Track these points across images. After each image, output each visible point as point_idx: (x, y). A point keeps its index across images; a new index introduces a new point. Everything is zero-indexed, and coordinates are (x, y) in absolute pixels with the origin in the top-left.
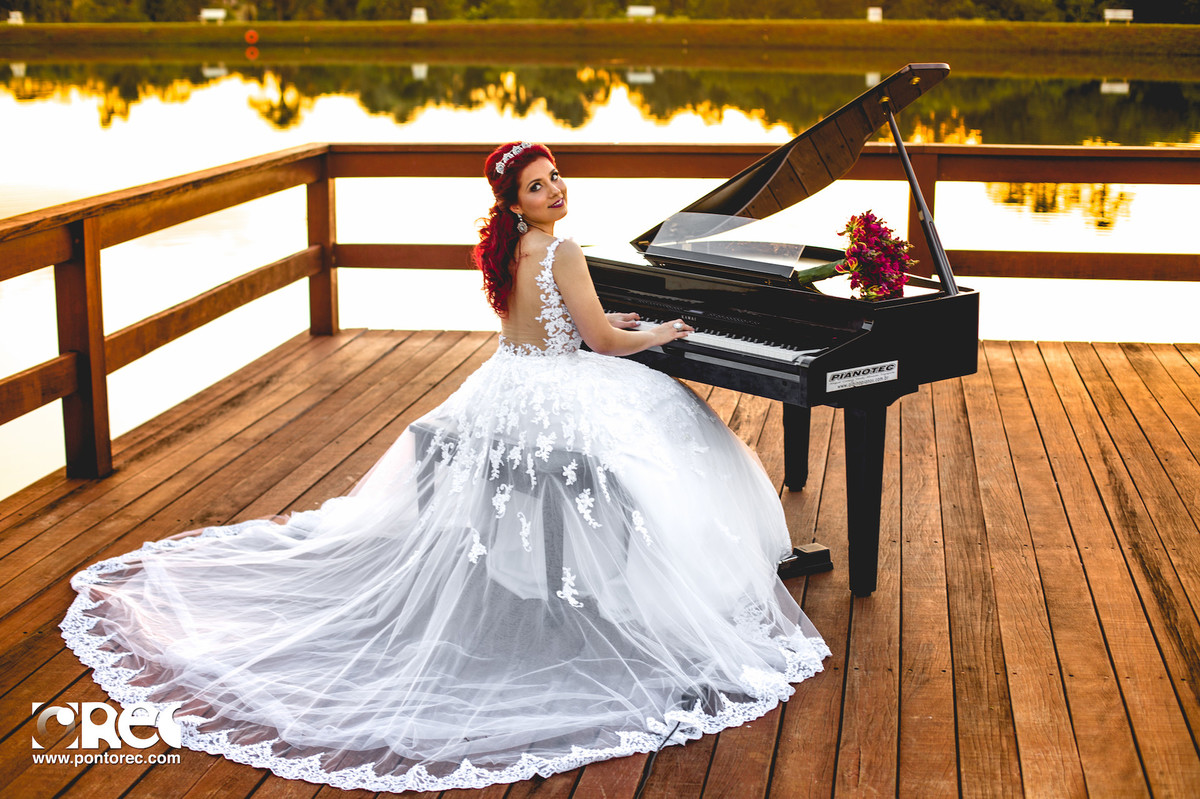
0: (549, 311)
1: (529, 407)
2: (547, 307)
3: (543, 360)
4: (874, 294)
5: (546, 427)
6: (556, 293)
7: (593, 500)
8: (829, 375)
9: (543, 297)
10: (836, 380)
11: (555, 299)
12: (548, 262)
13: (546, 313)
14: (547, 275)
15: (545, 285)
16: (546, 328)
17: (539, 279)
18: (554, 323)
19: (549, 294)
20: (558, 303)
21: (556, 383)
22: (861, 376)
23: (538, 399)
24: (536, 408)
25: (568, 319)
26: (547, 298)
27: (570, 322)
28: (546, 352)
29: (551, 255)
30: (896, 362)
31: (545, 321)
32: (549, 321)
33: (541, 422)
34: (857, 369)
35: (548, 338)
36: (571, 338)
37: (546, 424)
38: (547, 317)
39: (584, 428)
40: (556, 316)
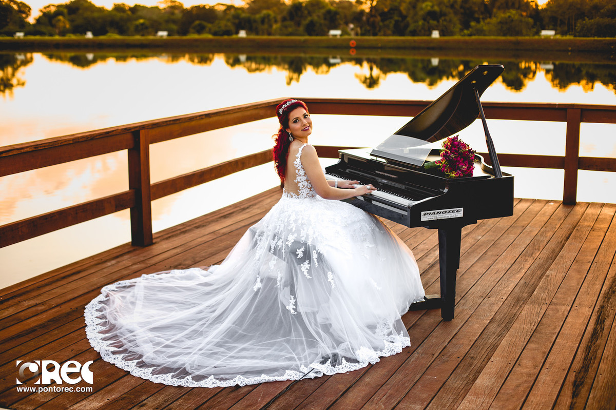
0: (300, 177)
1: (288, 222)
2: (299, 176)
3: (298, 200)
4: (454, 175)
5: (293, 231)
6: (303, 170)
7: (309, 265)
8: (423, 213)
9: (297, 171)
10: (427, 216)
11: (302, 172)
12: (299, 155)
13: (298, 179)
14: (298, 161)
15: (297, 166)
16: (299, 185)
17: (295, 163)
18: (302, 183)
19: (299, 170)
20: (303, 174)
21: (301, 211)
22: (441, 214)
23: (293, 218)
24: (291, 222)
25: (309, 182)
26: (299, 172)
27: (310, 183)
28: (299, 197)
29: (300, 152)
30: (462, 209)
31: (298, 182)
32: (300, 182)
33: (292, 229)
34: (439, 211)
35: (300, 190)
36: (311, 190)
37: (294, 229)
38: (299, 180)
39: (311, 232)
40: (303, 180)
